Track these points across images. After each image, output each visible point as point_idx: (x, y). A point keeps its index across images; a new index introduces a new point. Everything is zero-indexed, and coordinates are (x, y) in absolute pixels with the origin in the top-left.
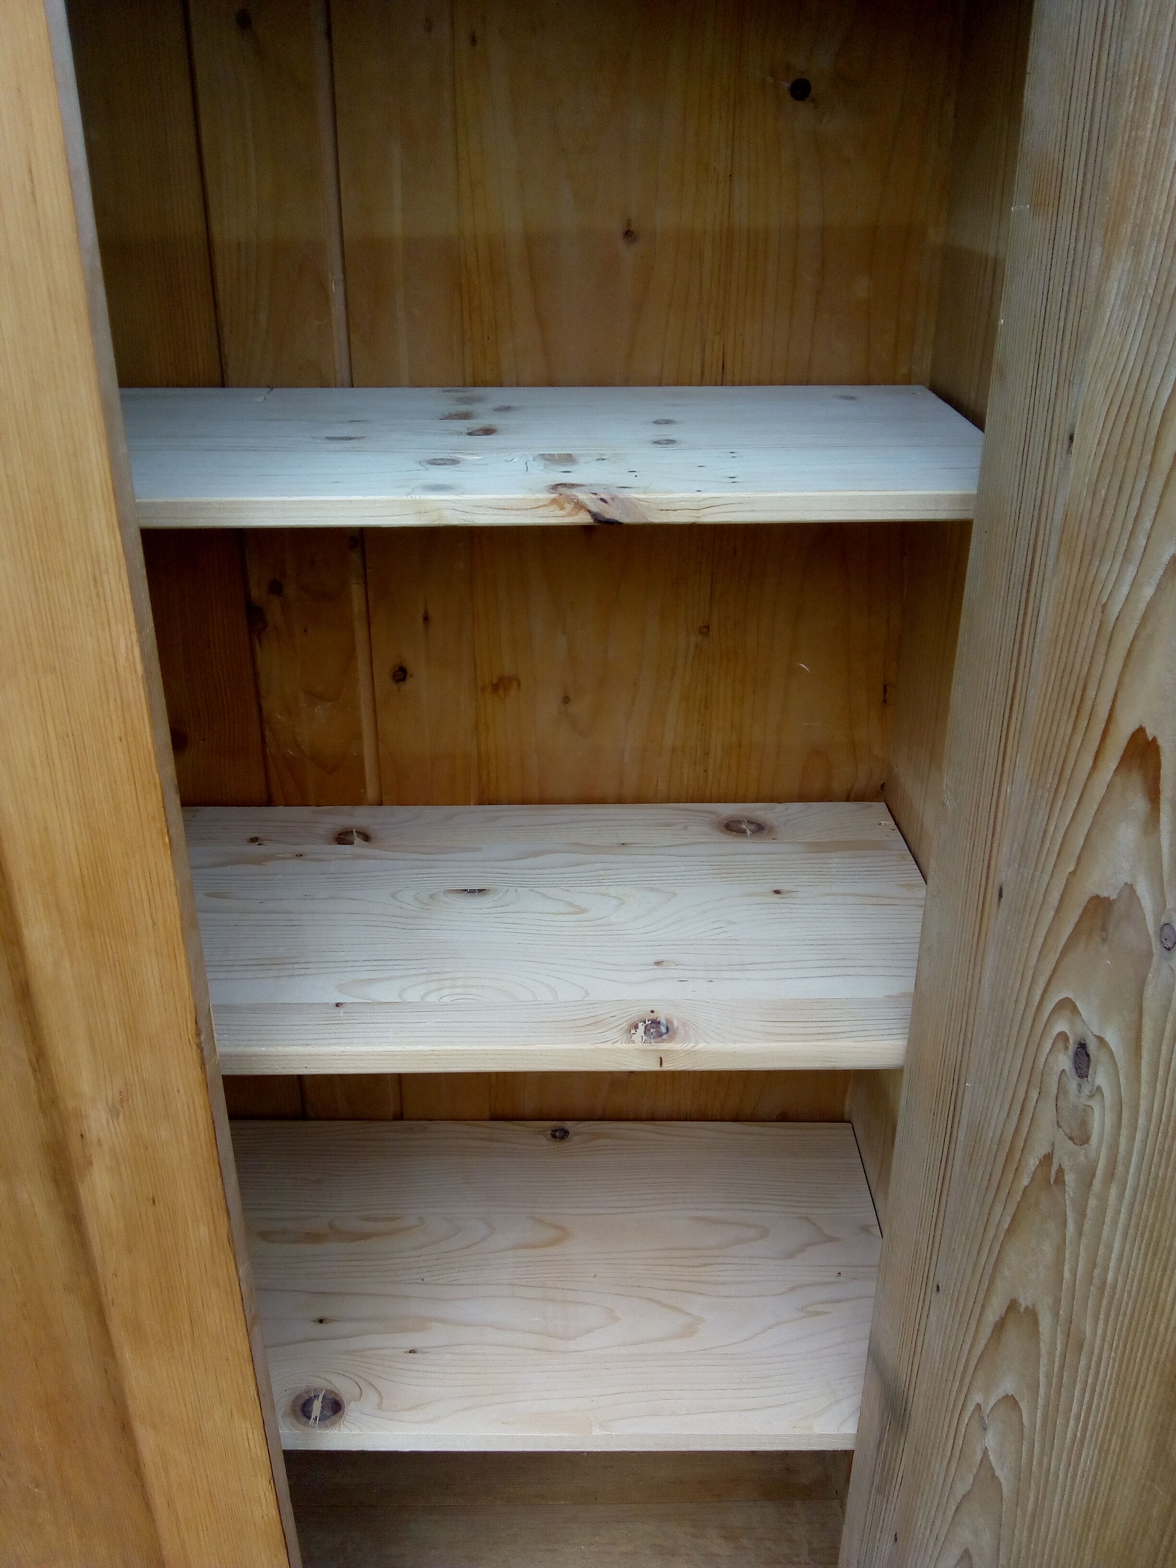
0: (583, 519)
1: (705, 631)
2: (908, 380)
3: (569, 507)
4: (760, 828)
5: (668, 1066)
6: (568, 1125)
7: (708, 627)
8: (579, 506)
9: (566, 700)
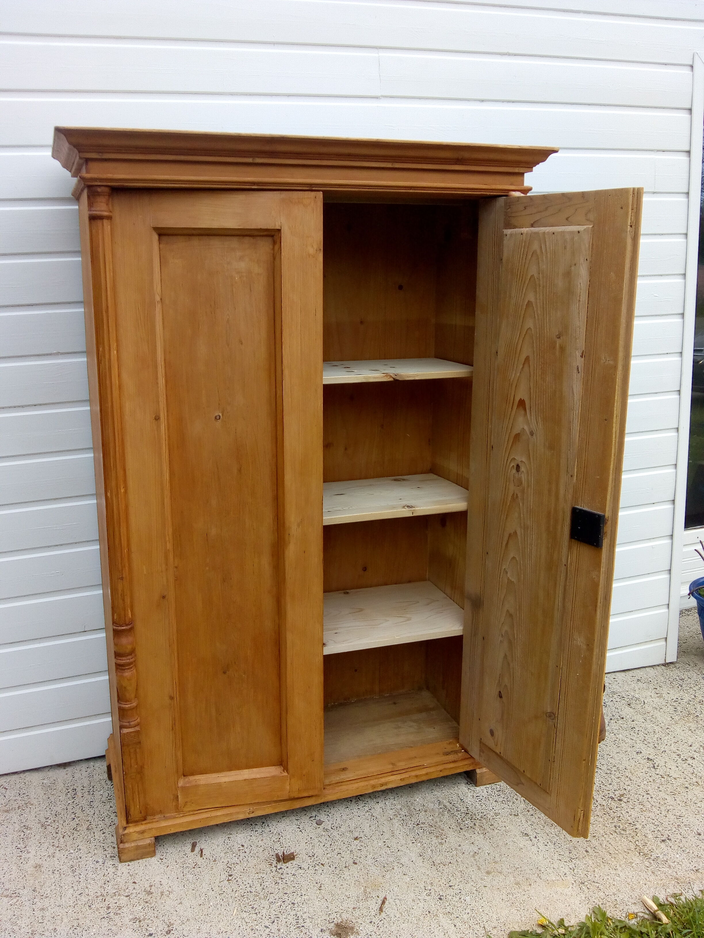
0: (391, 379)
1: (382, 426)
2: (429, 357)
3: (389, 377)
4: (404, 480)
5: (415, 514)
6: (347, 591)
7: (383, 425)
8: (391, 377)
9: (346, 449)
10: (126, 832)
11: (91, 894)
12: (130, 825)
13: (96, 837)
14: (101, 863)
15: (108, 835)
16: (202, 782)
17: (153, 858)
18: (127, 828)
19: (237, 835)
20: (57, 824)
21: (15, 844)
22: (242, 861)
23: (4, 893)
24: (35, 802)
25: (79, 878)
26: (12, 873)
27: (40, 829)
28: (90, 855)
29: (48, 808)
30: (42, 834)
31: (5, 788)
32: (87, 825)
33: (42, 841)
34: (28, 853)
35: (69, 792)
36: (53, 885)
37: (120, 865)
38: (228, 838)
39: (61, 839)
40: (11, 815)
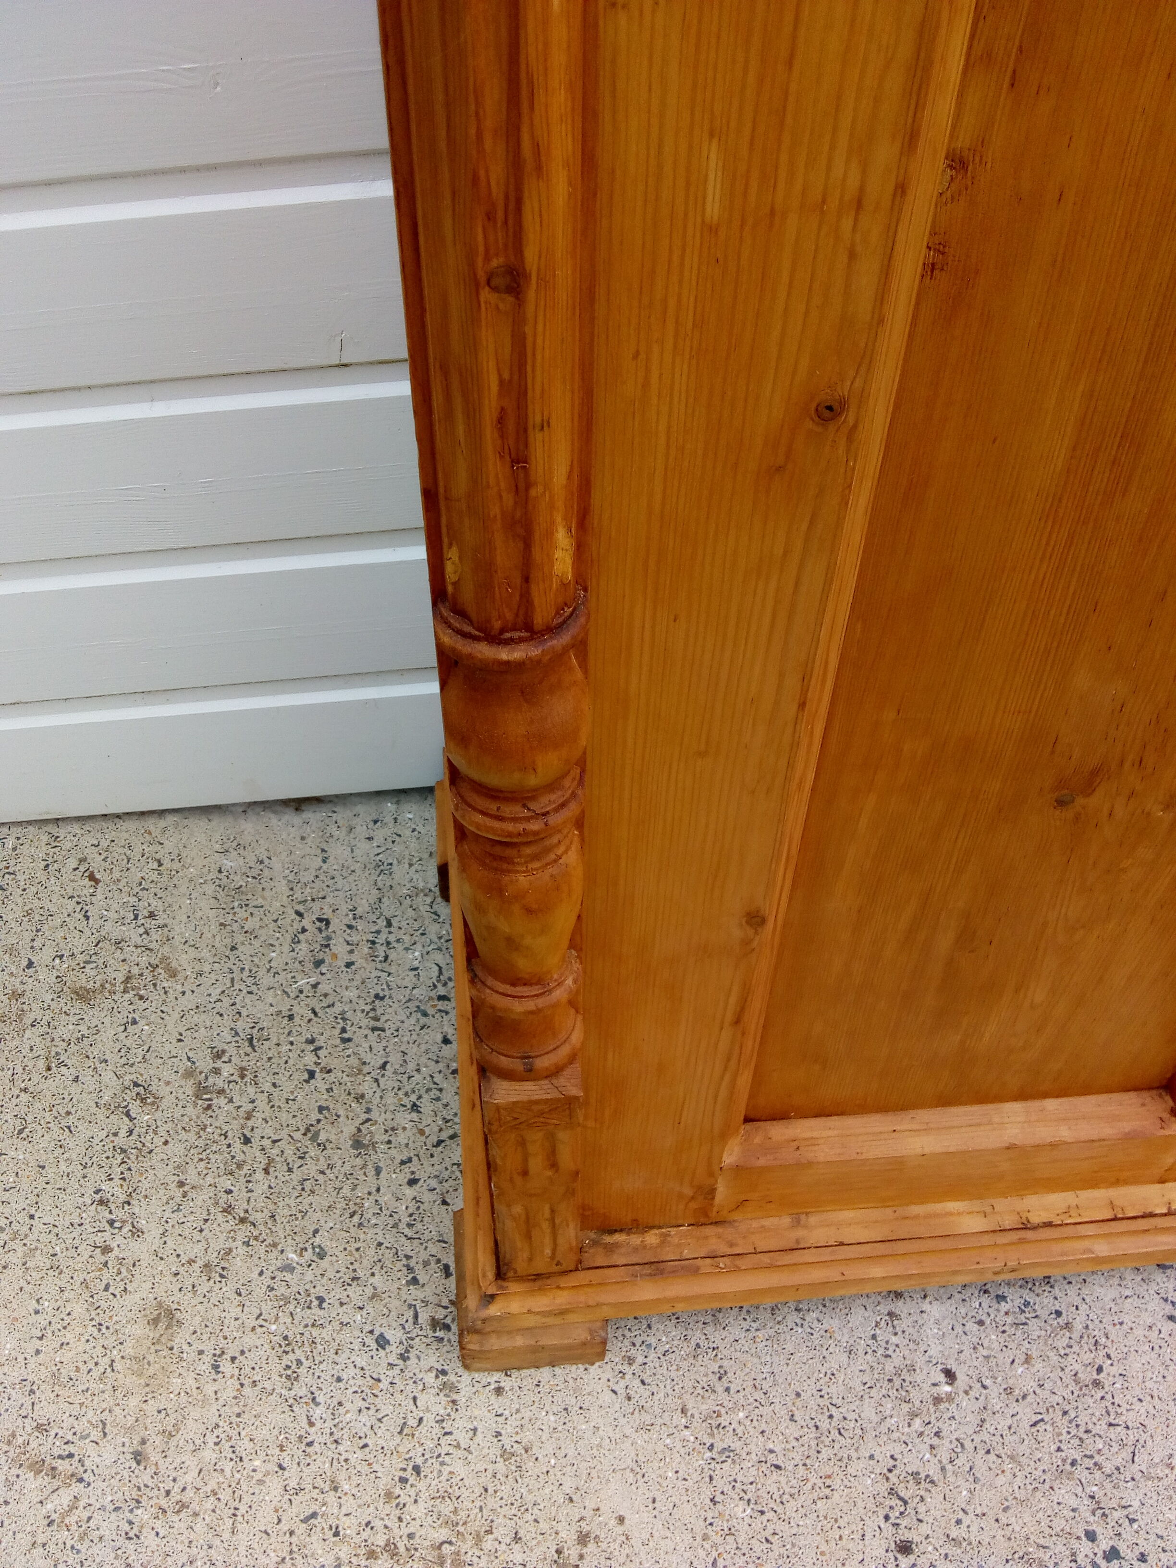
10: (494, 1310)
11: (348, 1527)
12: (514, 1287)
13: (386, 1198)
14: (394, 1350)
15: (427, 1197)
16: (823, 1153)
17: (594, 1369)
18: (498, 1298)
19: (926, 1306)
20: (251, 1090)
21: (96, 1176)
22: (949, 1467)
23: (34, 1444)
24: (183, 960)
25: (311, 1424)
26: (69, 1336)
27: (190, 1110)
28: (354, 1292)
29: (226, 1001)
30: (192, 1137)
31: (92, 877)
32: (357, 1123)
33: (191, 1177)
34: (137, 1232)
35: (304, 930)
36: (211, 1439)
37: (466, 1377)
38: (890, 1314)
39: (260, 1175)
40: (94, 1016)
